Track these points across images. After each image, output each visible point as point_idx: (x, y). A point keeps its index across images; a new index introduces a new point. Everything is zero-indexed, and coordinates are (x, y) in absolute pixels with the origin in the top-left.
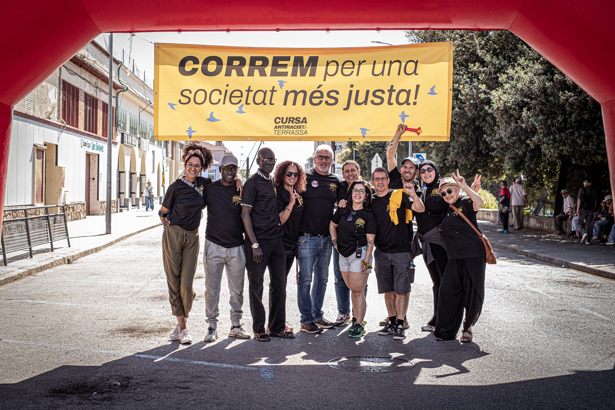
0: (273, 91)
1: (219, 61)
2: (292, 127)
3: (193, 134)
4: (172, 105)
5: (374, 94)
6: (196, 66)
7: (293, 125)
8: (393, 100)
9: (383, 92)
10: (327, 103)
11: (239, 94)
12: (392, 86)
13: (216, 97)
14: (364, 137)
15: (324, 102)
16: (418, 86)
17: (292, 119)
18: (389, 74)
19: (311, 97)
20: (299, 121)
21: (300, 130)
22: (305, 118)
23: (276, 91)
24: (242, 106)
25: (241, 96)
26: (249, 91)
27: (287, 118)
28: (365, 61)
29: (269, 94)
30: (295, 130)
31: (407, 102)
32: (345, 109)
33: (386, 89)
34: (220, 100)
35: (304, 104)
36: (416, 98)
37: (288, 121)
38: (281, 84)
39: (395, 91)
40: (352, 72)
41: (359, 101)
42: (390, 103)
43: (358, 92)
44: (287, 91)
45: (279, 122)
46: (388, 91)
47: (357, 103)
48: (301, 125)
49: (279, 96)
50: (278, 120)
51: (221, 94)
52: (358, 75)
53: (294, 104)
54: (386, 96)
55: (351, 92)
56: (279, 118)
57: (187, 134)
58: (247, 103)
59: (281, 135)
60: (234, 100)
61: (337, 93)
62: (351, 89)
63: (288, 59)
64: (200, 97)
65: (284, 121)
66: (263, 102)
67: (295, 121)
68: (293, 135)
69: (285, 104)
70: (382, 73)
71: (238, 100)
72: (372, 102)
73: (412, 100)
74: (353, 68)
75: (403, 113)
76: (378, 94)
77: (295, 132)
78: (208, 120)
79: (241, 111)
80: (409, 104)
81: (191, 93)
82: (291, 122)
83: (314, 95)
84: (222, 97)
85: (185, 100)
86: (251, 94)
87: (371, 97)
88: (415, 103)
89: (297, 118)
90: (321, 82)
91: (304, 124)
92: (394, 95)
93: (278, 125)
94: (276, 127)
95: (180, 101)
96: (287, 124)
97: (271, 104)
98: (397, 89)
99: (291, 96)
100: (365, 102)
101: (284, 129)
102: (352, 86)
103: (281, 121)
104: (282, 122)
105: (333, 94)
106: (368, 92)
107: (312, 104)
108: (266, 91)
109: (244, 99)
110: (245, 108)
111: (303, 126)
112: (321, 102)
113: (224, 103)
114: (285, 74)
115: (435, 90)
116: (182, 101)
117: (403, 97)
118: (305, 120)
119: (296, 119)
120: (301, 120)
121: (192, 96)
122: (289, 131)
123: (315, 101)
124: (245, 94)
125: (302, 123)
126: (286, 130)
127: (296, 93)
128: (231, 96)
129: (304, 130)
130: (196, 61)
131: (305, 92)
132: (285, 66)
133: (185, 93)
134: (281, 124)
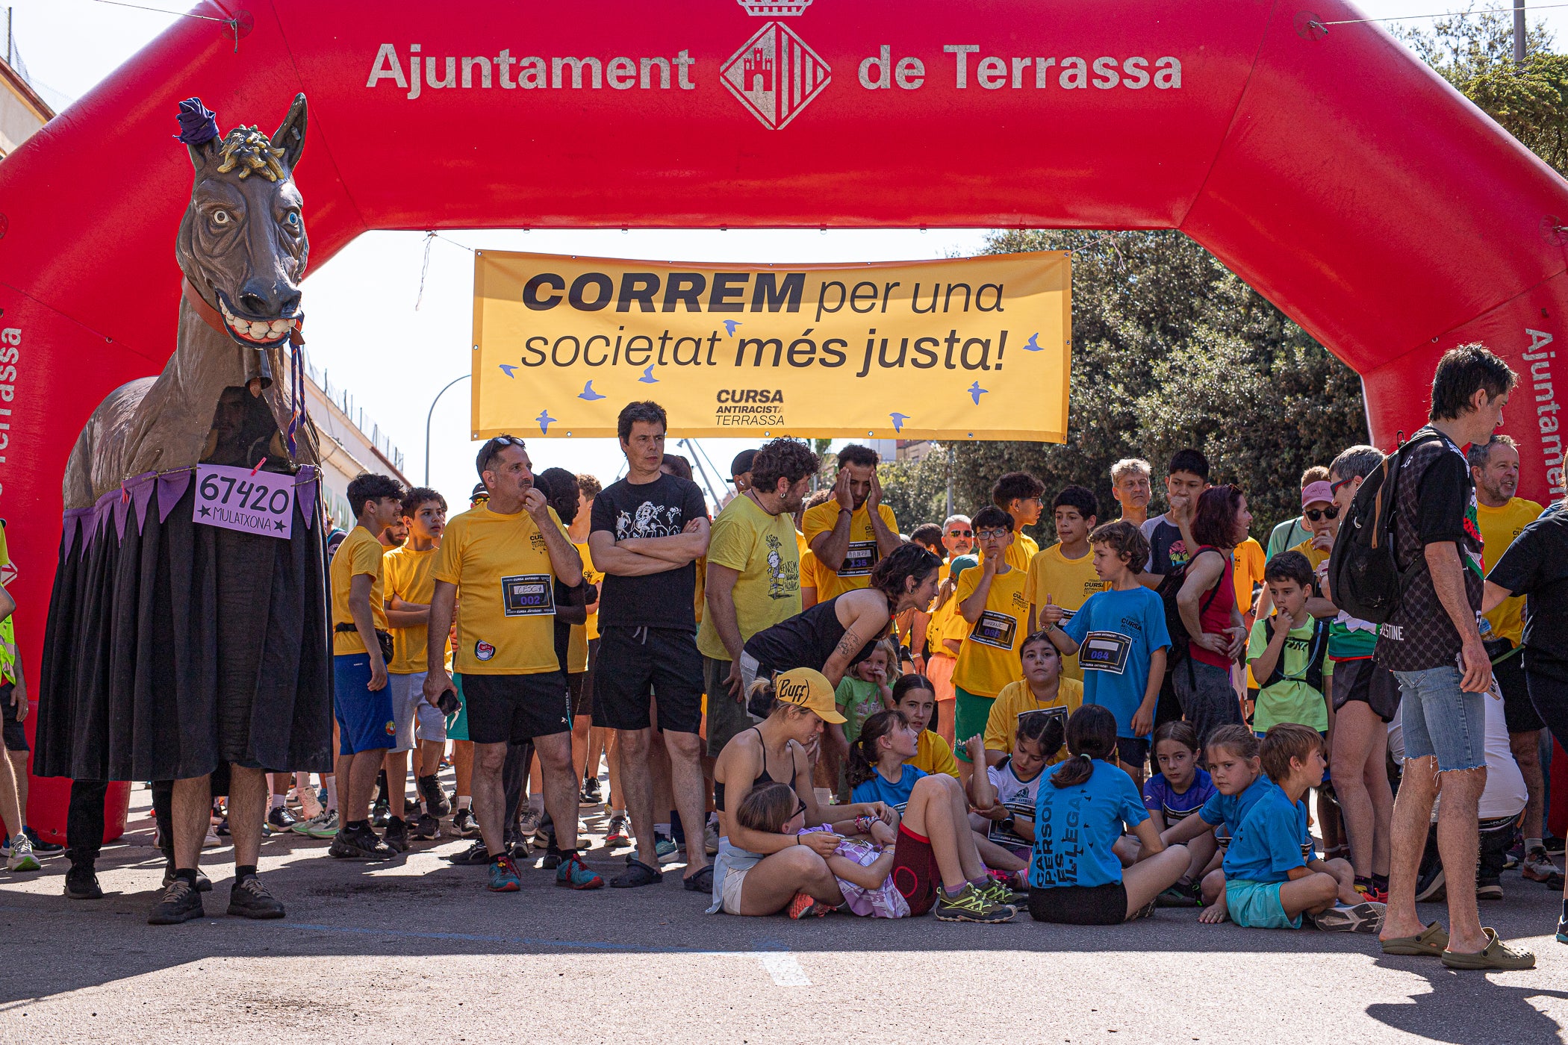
0: (714, 339)
1: (605, 282)
2: (752, 410)
3: (550, 425)
4: (507, 369)
5: (917, 346)
6: (557, 293)
7: (756, 405)
8: (956, 359)
9: (936, 343)
11: (645, 344)
12: (953, 332)
13: (597, 351)
14: (898, 430)
15: (816, 361)
16: (1004, 334)
17: (752, 394)
18: (946, 310)
19: (792, 351)
20: (768, 398)
21: (768, 415)
22: (779, 392)
23: (720, 340)
24: (651, 367)
25: (650, 349)
26: (665, 338)
27: (743, 392)
28: (897, 284)
29: (705, 346)
30: (758, 415)
31: (983, 364)
32: (859, 375)
33: (941, 336)
34: (606, 357)
35: (776, 363)
36: (1000, 357)
37: (745, 397)
38: (731, 327)
39: (958, 340)
40: (873, 305)
41: (888, 359)
42: (949, 365)
43: (885, 342)
44: (742, 341)
45: (727, 399)
46: (946, 340)
47: (883, 363)
48: (772, 405)
49: (728, 347)
50: (724, 396)
51: (608, 344)
52: (884, 311)
53: (757, 363)
54: (941, 351)
55: (871, 342)
56: (727, 392)
57: (538, 425)
58: (661, 363)
59: (731, 426)
60: (635, 356)
61: (844, 344)
62: (872, 337)
63: (744, 277)
64: (566, 352)
65: (737, 397)
66: (695, 360)
67: (758, 397)
68: (754, 425)
69: (738, 363)
70: (933, 307)
71: (642, 355)
72: (914, 362)
73: (992, 360)
74: (875, 296)
75: (976, 384)
76: (926, 346)
77: (759, 420)
78: (581, 396)
79: (648, 379)
80: (986, 368)
81: (546, 343)
82: (751, 400)
83: (798, 348)
84: (610, 351)
85: (535, 358)
86: (670, 345)
87: (911, 353)
88: (999, 367)
89: (762, 392)
90: (811, 323)
91: (776, 403)
92: (958, 348)
93: (723, 405)
94: (720, 410)
95: (524, 360)
96: (743, 404)
97: (710, 363)
98: (963, 337)
99: (751, 350)
100: (901, 362)
101: (737, 413)
102: (872, 331)
103: (730, 397)
104: (733, 400)
105: (835, 346)
106: (905, 342)
107: (791, 362)
108: (700, 339)
109: (655, 354)
110: (658, 371)
111: (775, 407)
112: (811, 360)
113: (615, 363)
114: (739, 307)
115: (1039, 342)
116: (527, 361)
117: (975, 354)
118: (779, 396)
119: (762, 394)
120: (771, 396)
121: (548, 350)
122: (746, 418)
123: (799, 358)
124: (657, 344)
125: (772, 401)
126: (741, 415)
127: (761, 345)
128: (629, 349)
129: (778, 415)
130: (557, 282)
131: (778, 344)
132: (739, 292)
133: (534, 345)
134: (730, 404)
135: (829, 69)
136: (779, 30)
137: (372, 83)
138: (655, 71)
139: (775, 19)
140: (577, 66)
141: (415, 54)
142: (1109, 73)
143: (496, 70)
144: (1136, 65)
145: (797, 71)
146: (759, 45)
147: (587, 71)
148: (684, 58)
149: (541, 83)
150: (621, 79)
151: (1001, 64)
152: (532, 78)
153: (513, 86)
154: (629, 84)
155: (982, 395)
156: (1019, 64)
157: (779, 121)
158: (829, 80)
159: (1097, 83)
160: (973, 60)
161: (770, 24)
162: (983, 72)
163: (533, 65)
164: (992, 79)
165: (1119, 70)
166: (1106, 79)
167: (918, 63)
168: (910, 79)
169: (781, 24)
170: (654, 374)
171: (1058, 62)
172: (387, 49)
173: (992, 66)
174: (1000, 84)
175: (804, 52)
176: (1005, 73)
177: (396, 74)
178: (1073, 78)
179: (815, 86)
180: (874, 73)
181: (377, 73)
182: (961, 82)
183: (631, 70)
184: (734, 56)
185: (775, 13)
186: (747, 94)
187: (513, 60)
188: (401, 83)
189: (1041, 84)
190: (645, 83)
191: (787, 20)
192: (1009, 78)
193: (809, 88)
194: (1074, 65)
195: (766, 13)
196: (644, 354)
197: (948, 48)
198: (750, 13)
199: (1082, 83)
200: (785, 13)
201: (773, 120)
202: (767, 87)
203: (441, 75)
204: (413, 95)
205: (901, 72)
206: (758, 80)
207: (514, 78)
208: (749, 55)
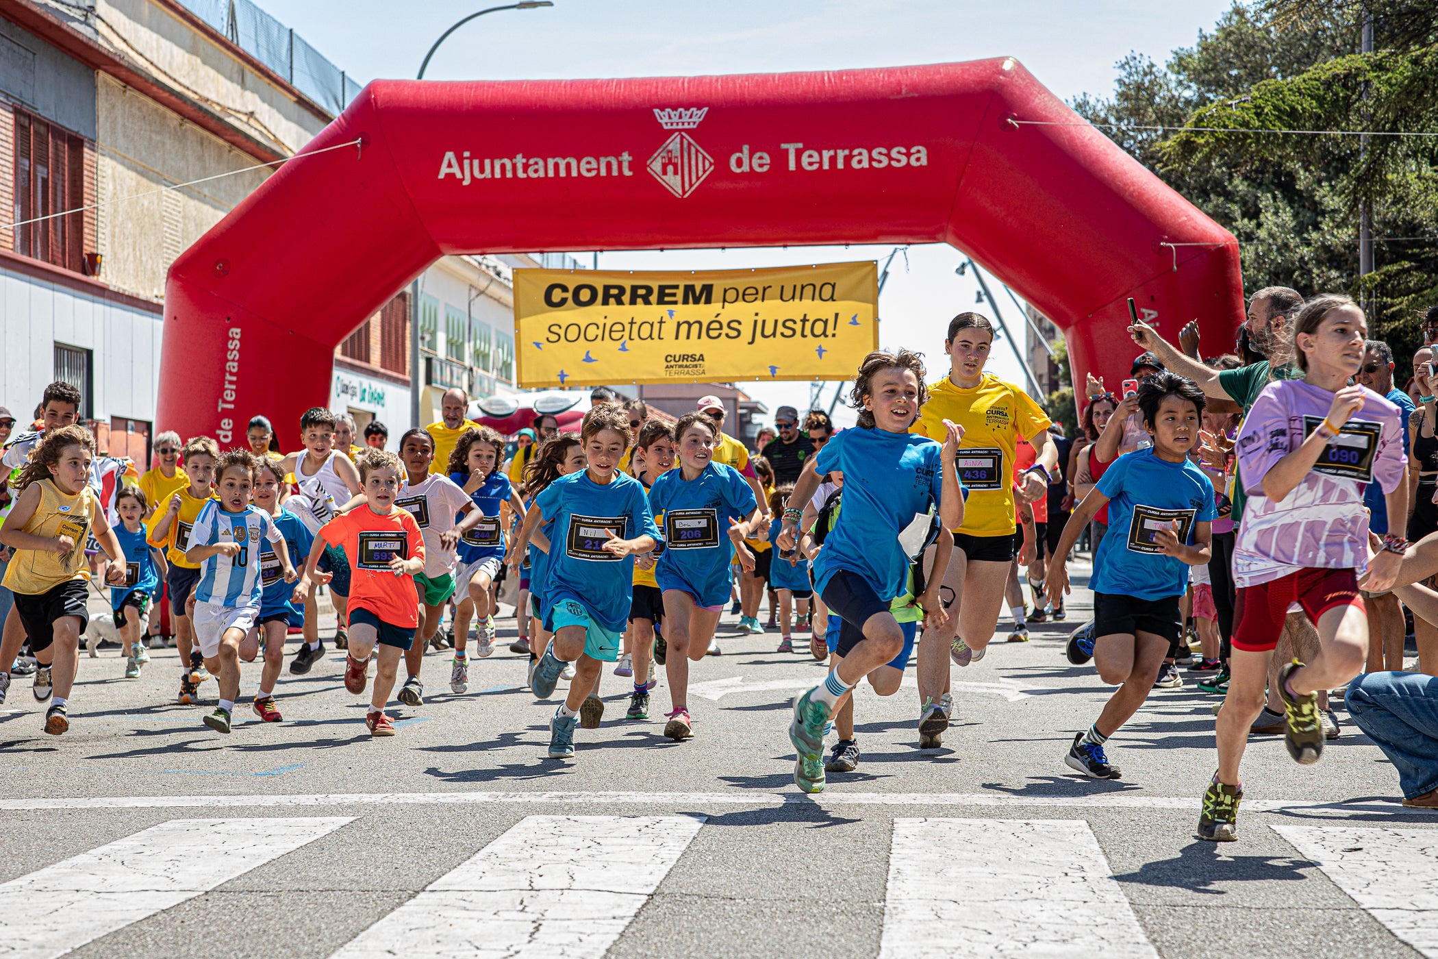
0: (661, 322)
1: (594, 290)
2: (686, 366)
3: (565, 377)
4: (538, 345)
5: (784, 325)
6: (565, 295)
7: (688, 363)
8: (807, 331)
9: (795, 322)
10: (727, 335)
11: (620, 328)
12: (805, 315)
13: (592, 332)
14: (773, 375)
15: (723, 336)
16: (837, 315)
17: (686, 357)
18: (801, 300)
19: (708, 329)
20: (695, 359)
21: (696, 369)
22: (701, 355)
23: (666, 323)
24: (624, 342)
25: (623, 331)
26: (632, 323)
27: (680, 356)
28: (770, 287)
29: (656, 326)
30: (690, 370)
31: (824, 334)
32: (748, 343)
33: (798, 318)
34: (597, 336)
35: (699, 337)
36: (835, 329)
37: (681, 359)
39: (809, 320)
40: (756, 298)
41: (767, 333)
42: (803, 336)
43: (764, 322)
44: (679, 322)
46: (801, 320)
47: (763, 336)
48: (698, 363)
49: (669, 328)
50: (669, 359)
51: (598, 329)
52: (762, 302)
53: (688, 337)
54: (798, 327)
55: (756, 322)
56: (671, 356)
57: (558, 379)
58: (630, 339)
59: (674, 377)
60: (615, 335)
61: (740, 323)
62: (756, 318)
63: (677, 287)
64: (573, 333)
65: (677, 359)
66: (650, 336)
67: (690, 359)
68: (687, 376)
69: (677, 338)
70: (793, 298)
72: (782, 334)
73: (830, 331)
74: (757, 294)
75: (820, 347)
76: (789, 324)
77: (690, 373)
78: (584, 360)
79: (623, 349)
80: (826, 336)
81: (560, 328)
82: (685, 361)
83: (712, 326)
84: (600, 332)
85: (555, 338)
86: (635, 327)
87: (780, 329)
88: (834, 335)
89: (692, 355)
90: (719, 310)
91: (700, 362)
92: (808, 325)
93: (669, 364)
94: (667, 367)
95: (547, 339)
96: (680, 363)
97: (660, 338)
98: (811, 318)
99: (684, 328)
100: (774, 334)
101: (677, 369)
102: (757, 314)
103: (672, 359)
104: (675, 361)
105: (734, 325)
106: (776, 321)
107: (710, 337)
108: (654, 323)
109: (626, 333)
110: (629, 344)
111: (700, 365)
112: (720, 334)
113: (602, 340)
114: (675, 303)
115: (858, 320)
116: (550, 339)
117: (819, 328)
118: (702, 358)
119: (691, 357)
120: (697, 358)
121: (562, 332)
122: (683, 371)
123: (713, 333)
124: (628, 327)
125: (698, 361)
126: (680, 369)
127: (690, 325)
128: (611, 331)
129: (702, 369)
130: (565, 289)
131: (701, 324)
132: (674, 295)
133: (553, 329)
134: (673, 363)
135: (712, 161)
136: (682, 137)
137: (441, 176)
138: (609, 165)
139: (680, 131)
140: (562, 164)
141: (467, 158)
142: (883, 158)
143: (514, 167)
144: (899, 152)
145: (693, 162)
146: (670, 148)
147: (568, 166)
148: (626, 157)
149: (541, 174)
150: (589, 170)
151: (816, 155)
152: (536, 171)
153: (525, 176)
154: (593, 173)
155: (824, 354)
156: (827, 154)
157: (684, 192)
158: (712, 168)
159: (875, 164)
160: (799, 153)
161: (677, 133)
162: (805, 160)
163: (536, 163)
164: (811, 164)
165: (888, 156)
166: (880, 162)
167: (766, 156)
168: (761, 166)
169: (683, 133)
170: (627, 346)
171: (851, 152)
172: (450, 155)
173: (810, 156)
174: (815, 167)
175: (697, 151)
176: (818, 160)
177: (456, 170)
178: (860, 162)
179: (704, 171)
180: (739, 163)
181: (444, 171)
182: (792, 166)
183: (594, 165)
184: (655, 155)
185: (680, 127)
186: (664, 177)
187: (524, 161)
188: (459, 175)
189: (840, 165)
190: (603, 173)
191: (686, 131)
192: (821, 163)
193: (700, 173)
194: (860, 154)
195: (675, 127)
196: (620, 334)
197: (784, 146)
198: (665, 127)
199: (865, 165)
200: (686, 126)
201: (680, 192)
202: (676, 173)
203: (482, 170)
204: (466, 182)
205: (755, 162)
206: (670, 168)
207: (525, 171)
208: (664, 154)
